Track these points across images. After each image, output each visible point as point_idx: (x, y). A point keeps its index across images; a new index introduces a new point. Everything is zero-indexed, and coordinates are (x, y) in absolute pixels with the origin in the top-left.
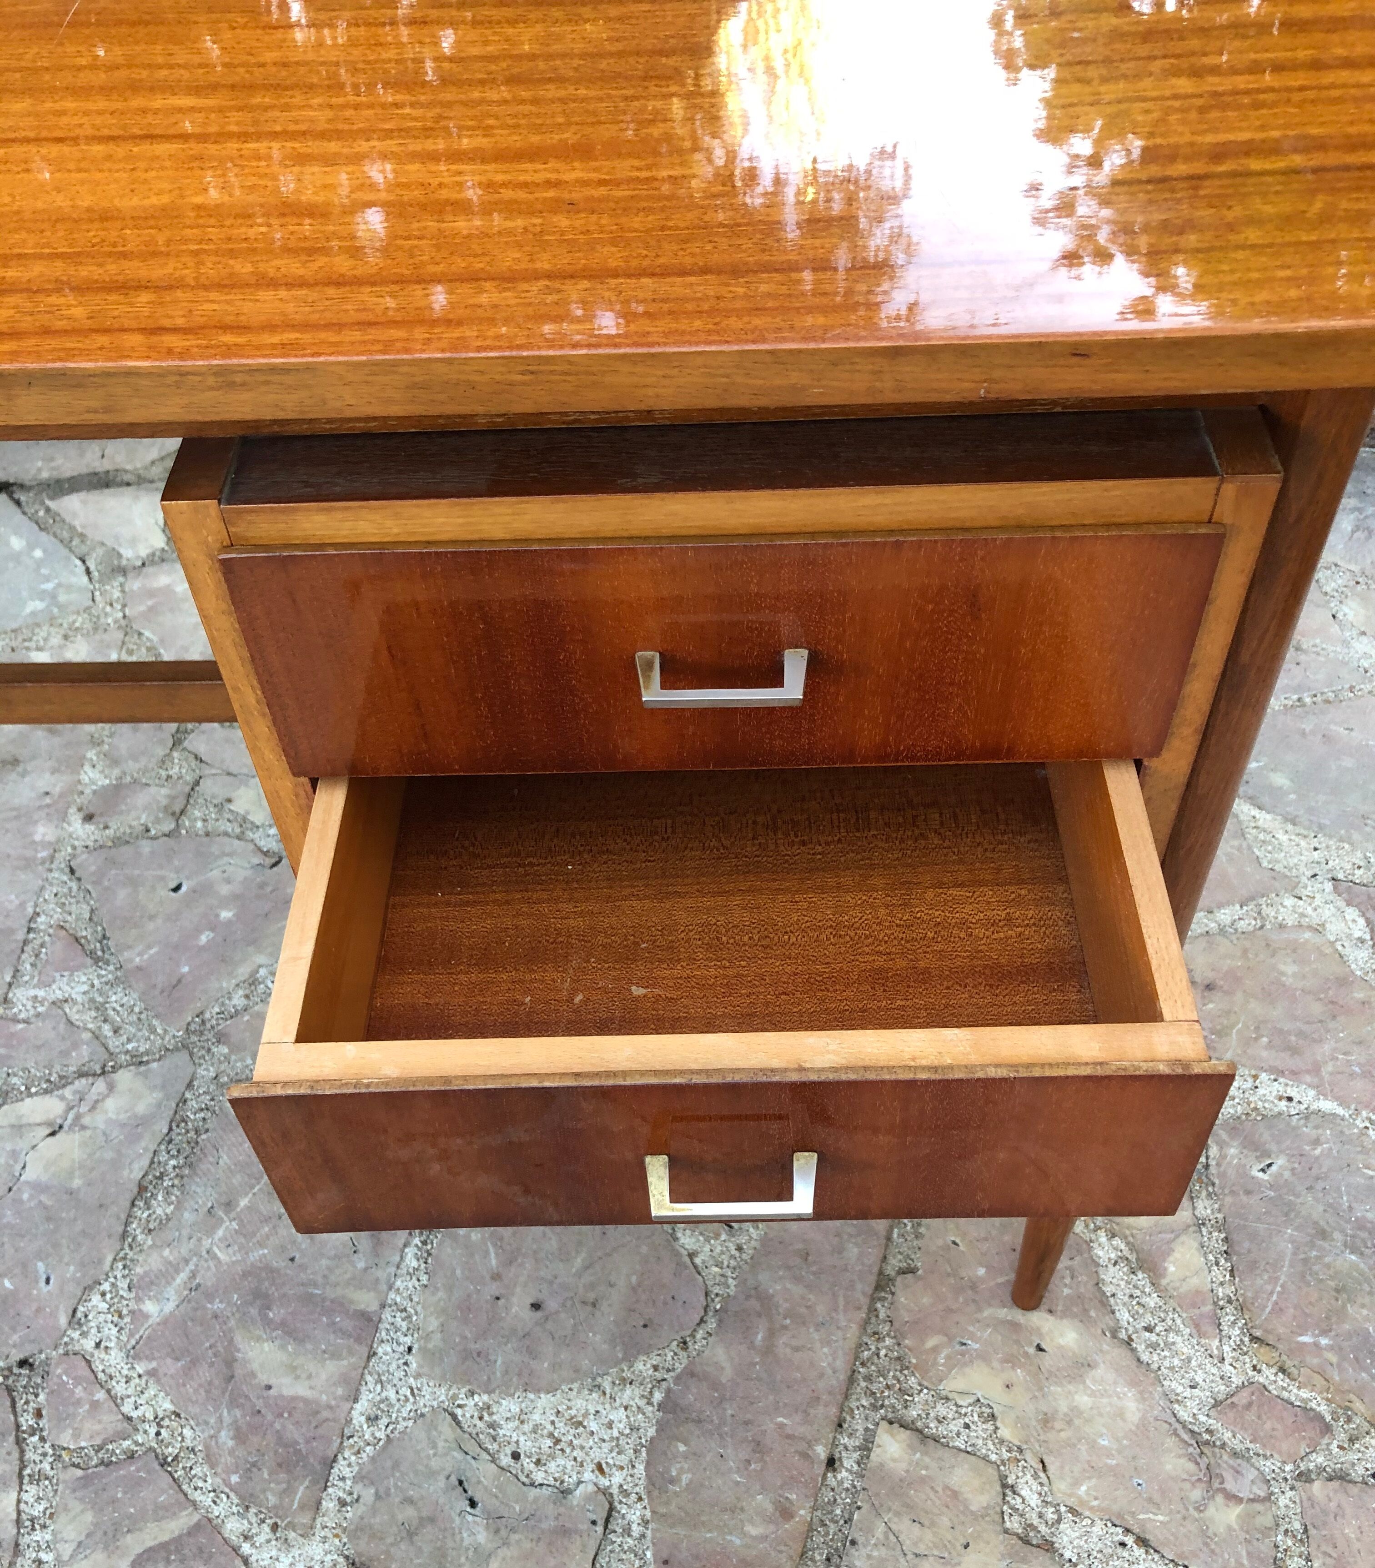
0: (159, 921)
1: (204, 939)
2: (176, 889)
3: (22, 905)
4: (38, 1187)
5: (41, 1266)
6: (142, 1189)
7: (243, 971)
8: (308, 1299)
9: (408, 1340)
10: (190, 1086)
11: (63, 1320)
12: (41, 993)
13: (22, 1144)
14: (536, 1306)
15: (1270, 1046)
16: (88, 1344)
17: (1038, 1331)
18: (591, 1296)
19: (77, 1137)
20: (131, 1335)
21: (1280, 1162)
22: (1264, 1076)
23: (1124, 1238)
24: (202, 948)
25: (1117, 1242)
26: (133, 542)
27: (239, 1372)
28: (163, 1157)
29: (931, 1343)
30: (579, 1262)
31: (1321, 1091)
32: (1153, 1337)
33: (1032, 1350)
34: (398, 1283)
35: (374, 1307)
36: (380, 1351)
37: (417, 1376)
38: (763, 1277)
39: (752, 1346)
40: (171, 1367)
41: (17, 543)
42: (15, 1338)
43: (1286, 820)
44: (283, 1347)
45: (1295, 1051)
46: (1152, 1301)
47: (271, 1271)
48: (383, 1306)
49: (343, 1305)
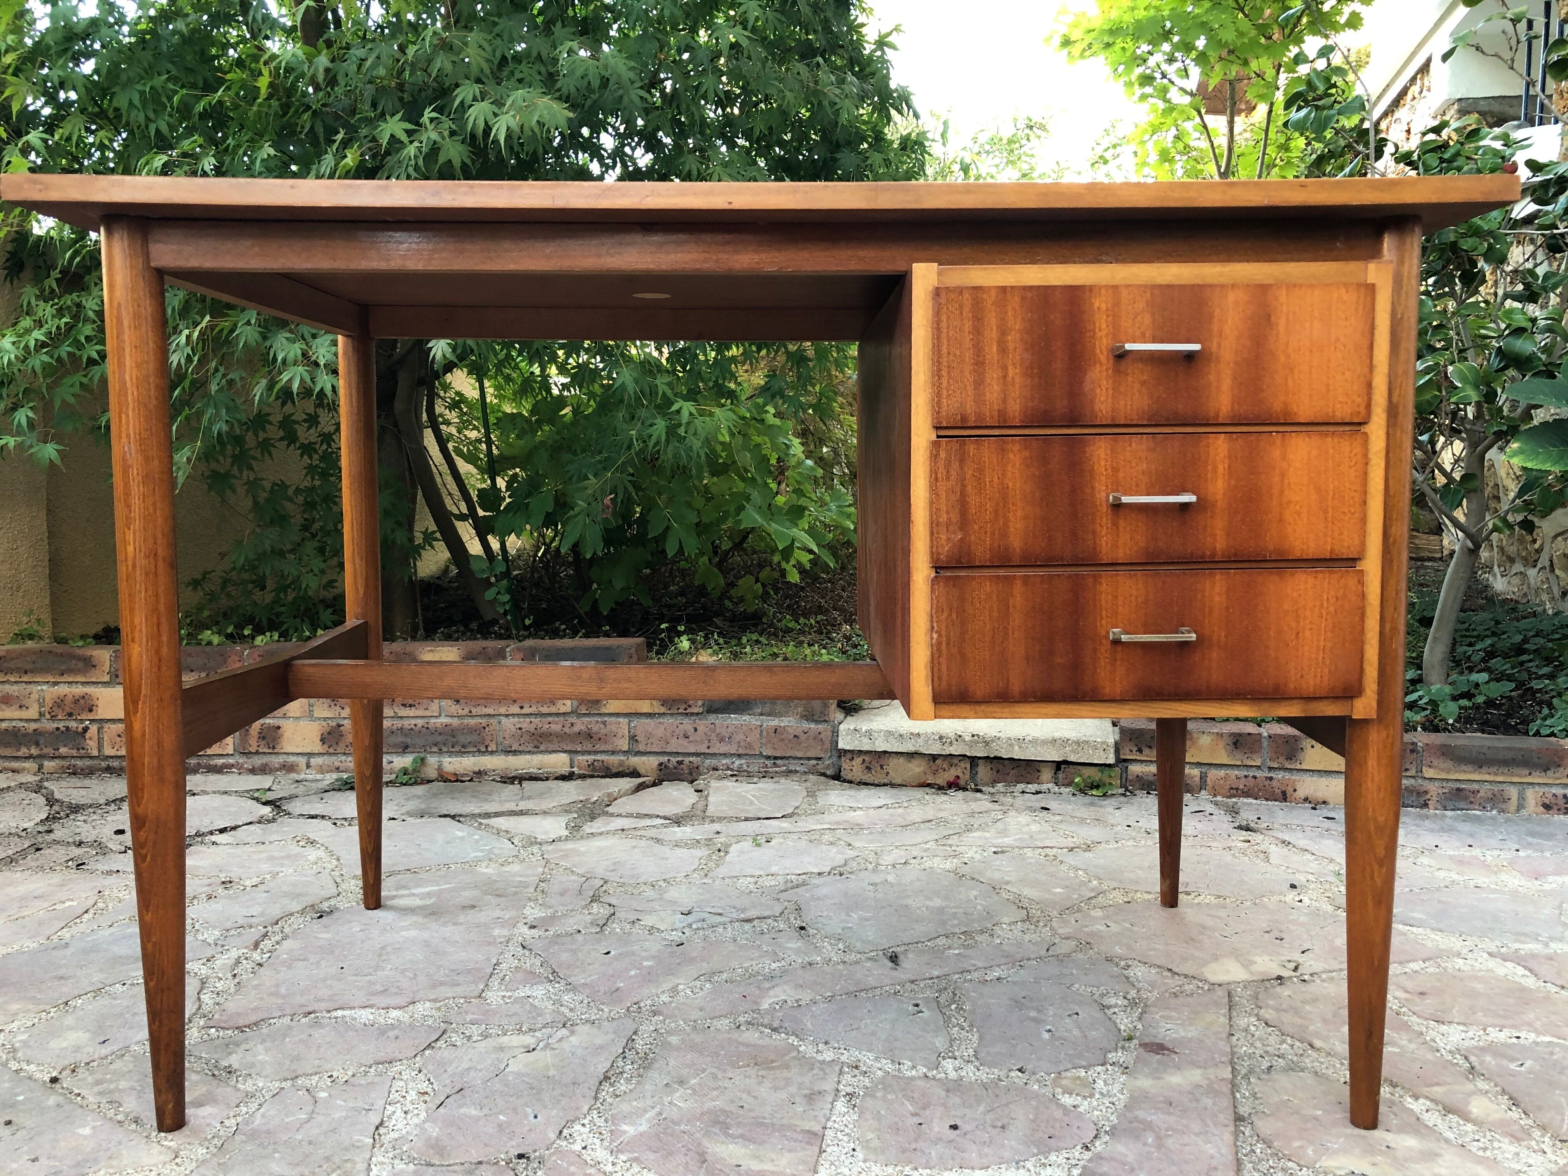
0: (596, 966)
1: (632, 973)
2: (608, 953)
3: (488, 959)
4: (519, 1074)
5: (529, 1110)
6: (606, 1078)
7: (667, 986)
8: (759, 1124)
9: (852, 1146)
10: (635, 1033)
11: (553, 1136)
12: (509, 994)
13: (505, 1056)
14: (954, 1127)
15: (1485, 1016)
16: (577, 1147)
17: (1383, 1139)
18: (1000, 1124)
19: (549, 1053)
20: (612, 1141)
21: (1528, 1063)
22: (1489, 1029)
23: (1427, 1098)
24: (631, 977)
25: (1421, 1101)
26: (546, 833)
27: (709, 1158)
28: (621, 1064)
29: (1296, 1144)
30: (982, 1109)
31: (1538, 1033)
32: (1481, 1145)
33: (1384, 1148)
34: (834, 1118)
35: (817, 1128)
36: (829, 1150)
37: (865, 1161)
38: (1141, 1114)
39: (1145, 1144)
40: (651, 1156)
41: (459, 834)
42: (513, 1143)
43: (1433, 929)
44: (745, 1147)
45: (1506, 1018)
46: (1469, 1127)
47: (723, 1111)
48: (825, 1128)
49: (791, 1127)
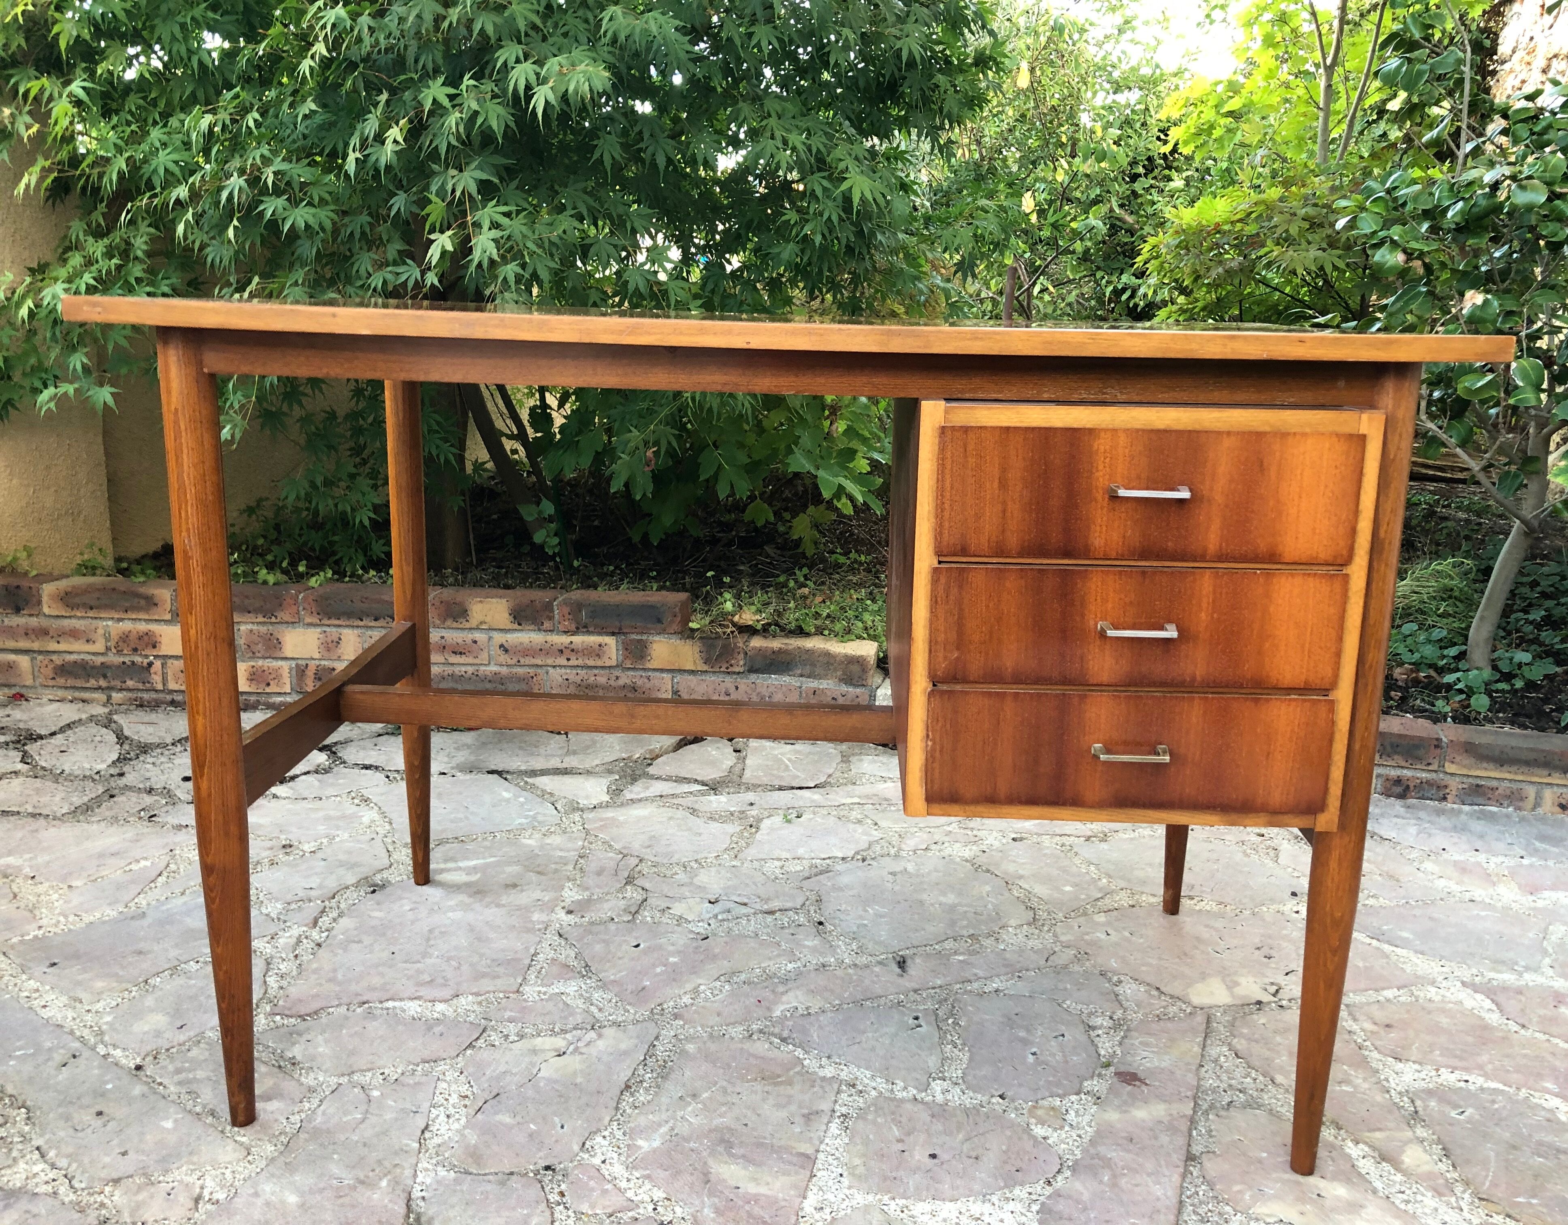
0: (626, 960)
1: (658, 970)
2: (637, 946)
3: (527, 949)
4: (549, 1080)
5: (556, 1119)
6: (628, 1087)
7: (689, 987)
8: (759, 1145)
9: (840, 1171)
10: (657, 1038)
11: (576, 1148)
12: (544, 989)
13: (537, 1059)
14: (933, 1156)
15: (1441, 1055)
16: (597, 1161)
17: (1316, 1187)
18: (974, 1154)
19: (578, 1058)
20: (628, 1156)
21: (1469, 1111)
22: (1442, 1070)
23: (1366, 1143)
24: (657, 975)
25: (1361, 1146)
26: (587, 797)
27: (712, 1178)
28: (641, 1072)
29: (1237, 1188)
30: (961, 1136)
31: (1487, 1076)
32: (1404, 1197)
33: (1315, 1197)
34: (827, 1140)
35: (810, 1151)
36: (819, 1174)
37: (849, 1188)
38: (1102, 1149)
39: (1101, 1182)
40: (661, 1174)
41: (506, 795)
42: (541, 1154)
43: (1416, 952)
44: (745, 1168)
45: (1461, 1059)
46: (1399, 1177)
47: (730, 1129)
48: (818, 1151)
49: (788, 1149)
